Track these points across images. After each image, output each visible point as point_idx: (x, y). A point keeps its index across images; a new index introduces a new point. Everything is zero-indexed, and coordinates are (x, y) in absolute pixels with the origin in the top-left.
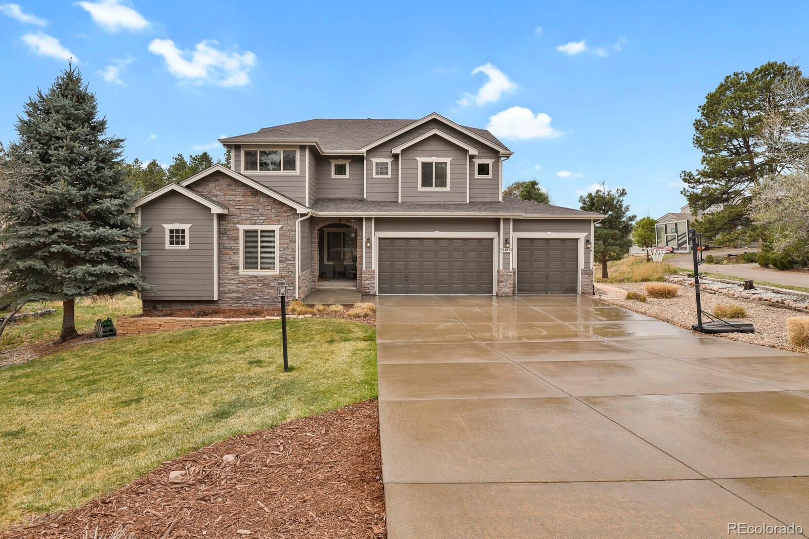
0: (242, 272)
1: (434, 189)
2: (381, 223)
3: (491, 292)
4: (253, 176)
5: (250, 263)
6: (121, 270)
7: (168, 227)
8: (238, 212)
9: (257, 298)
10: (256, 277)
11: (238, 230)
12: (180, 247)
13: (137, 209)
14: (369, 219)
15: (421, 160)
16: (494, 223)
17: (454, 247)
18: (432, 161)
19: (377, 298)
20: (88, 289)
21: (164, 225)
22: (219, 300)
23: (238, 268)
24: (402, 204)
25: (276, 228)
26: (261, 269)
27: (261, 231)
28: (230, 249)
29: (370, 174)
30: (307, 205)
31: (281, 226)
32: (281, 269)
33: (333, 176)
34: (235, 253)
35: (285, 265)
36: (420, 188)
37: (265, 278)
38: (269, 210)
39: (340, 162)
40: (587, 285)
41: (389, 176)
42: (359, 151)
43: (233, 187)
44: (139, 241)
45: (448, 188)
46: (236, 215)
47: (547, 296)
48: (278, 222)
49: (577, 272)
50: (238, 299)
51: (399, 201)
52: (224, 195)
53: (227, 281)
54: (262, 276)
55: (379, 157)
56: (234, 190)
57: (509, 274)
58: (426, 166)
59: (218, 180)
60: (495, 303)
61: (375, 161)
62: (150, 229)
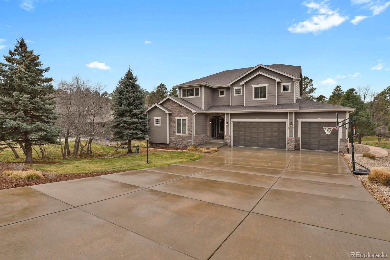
0: (177, 134)
1: (260, 99)
2: (233, 115)
3: (285, 148)
4: (185, 99)
5: (179, 131)
6: (139, 132)
7: (155, 118)
8: (175, 113)
9: (181, 144)
10: (180, 136)
11: (175, 119)
12: (158, 125)
13: (147, 112)
14: (227, 114)
15: (254, 86)
16: (285, 115)
17: (260, 126)
18: (259, 86)
19: (232, 148)
20: (130, 138)
21: (154, 118)
22: (169, 144)
23: (175, 133)
24: (245, 106)
25: (186, 118)
26: (182, 133)
27: (182, 119)
28: (173, 126)
29: (233, 94)
30: (203, 109)
31: (188, 117)
32: (188, 133)
33: (220, 96)
34: (174, 127)
35: (189, 132)
36: (253, 99)
37: (183, 136)
38: (184, 112)
39: (222, 90)
40: (343, 148)
41: (241, 94)
42: (227, 85)
43: (174, 104)
44: (148, 123)
45: (267, 98)
46: (174, 114)
47: (319, 152)
48: (187, 116)
49: (338, 140)
50: (175, 144)
51: (244, 106)
52: (171, 107)
53: (172, 137)
54: (182, 136)
55: (236, 86)
56: (174, 105)
57: (292, 139)
58: (257, 89)
59: (169, 102)
60: (286, 154)
61: (235, 88)
62: (151, 119)
